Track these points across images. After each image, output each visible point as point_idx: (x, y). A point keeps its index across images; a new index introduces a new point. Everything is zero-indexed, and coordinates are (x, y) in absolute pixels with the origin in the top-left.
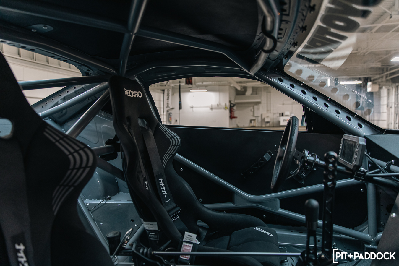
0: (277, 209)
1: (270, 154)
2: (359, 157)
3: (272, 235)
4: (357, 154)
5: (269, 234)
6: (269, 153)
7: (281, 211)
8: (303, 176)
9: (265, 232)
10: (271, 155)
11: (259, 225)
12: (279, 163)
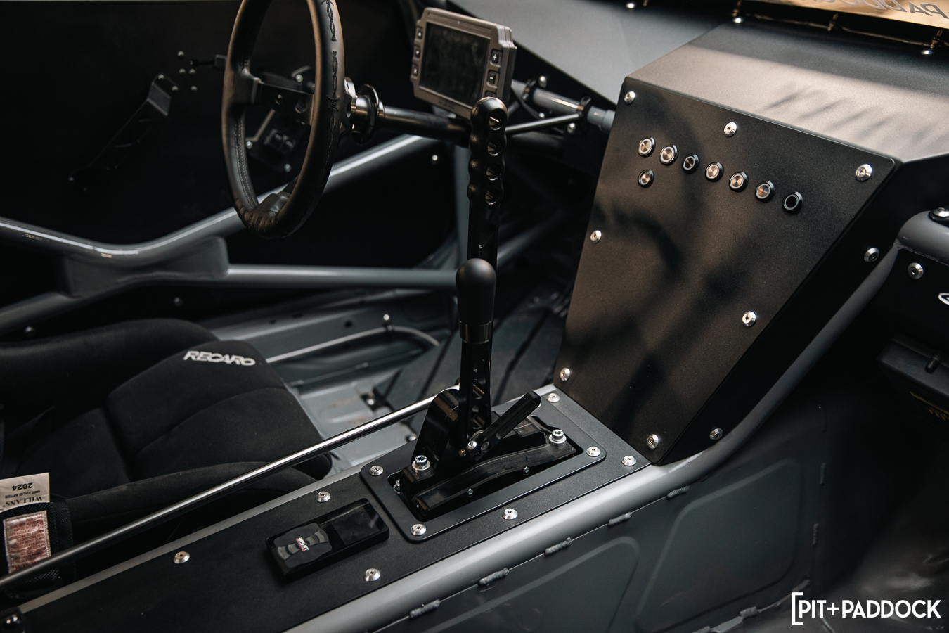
0: (222, 270)
1: (165, 85)
2: (502, 88)
3: (253, 362)
4: (495, 77)
5: (241, 361)
6: (159, 82)
7: (234, 271)
8: (286, 147)
9: (228, 360)
10: (168, 90)
11: (195, 343)
12: (237, 128)
